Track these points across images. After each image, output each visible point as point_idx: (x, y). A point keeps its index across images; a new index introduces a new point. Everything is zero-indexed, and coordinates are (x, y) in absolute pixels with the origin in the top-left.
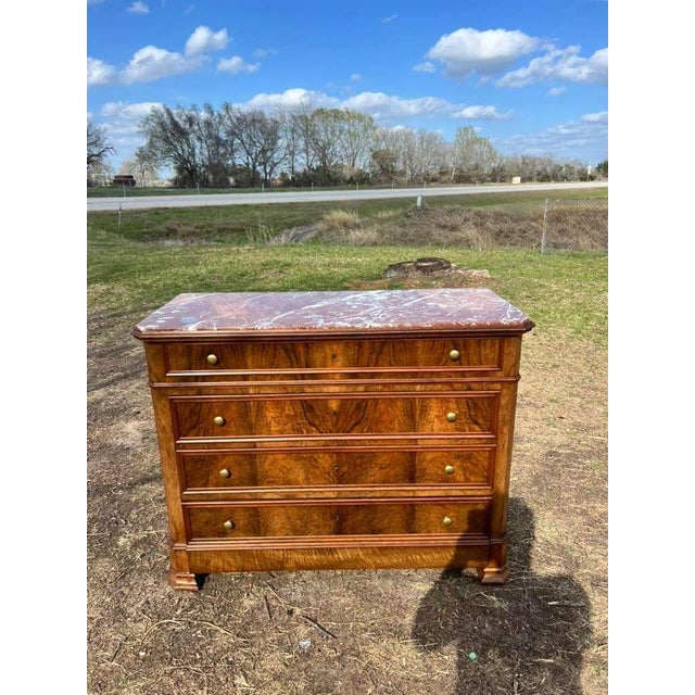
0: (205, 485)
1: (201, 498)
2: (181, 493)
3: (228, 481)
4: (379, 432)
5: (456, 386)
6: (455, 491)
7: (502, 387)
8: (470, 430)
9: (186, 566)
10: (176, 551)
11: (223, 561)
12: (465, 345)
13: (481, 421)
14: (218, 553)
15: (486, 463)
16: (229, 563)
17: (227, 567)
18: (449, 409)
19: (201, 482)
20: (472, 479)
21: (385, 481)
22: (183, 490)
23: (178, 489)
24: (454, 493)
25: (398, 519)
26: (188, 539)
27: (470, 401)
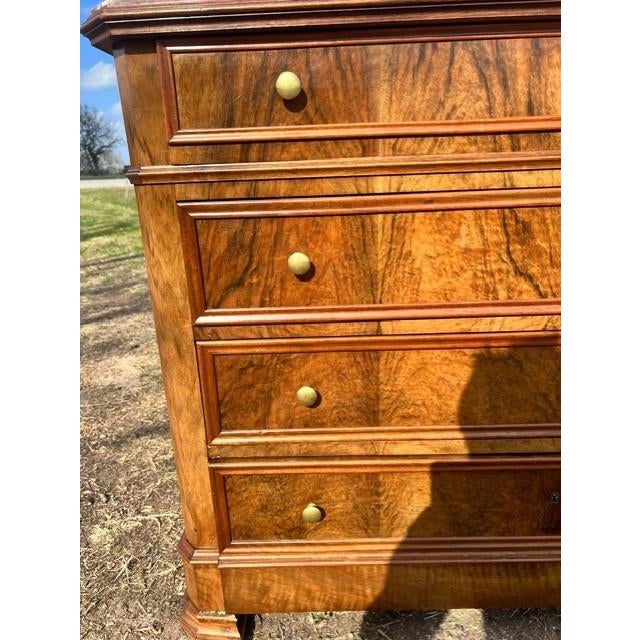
0: (262, 423)
1: (251, 453)
2: (207, 443)
3: (314, 415)
9: (218, 598)
10: (196, 567)
11: (298, 588)
14: (287, 572)
16: (309, 592)
17: (304, 601)
19: (253, 417)
22: (211, 434)
23: (202, 433)
26: (224, 541)
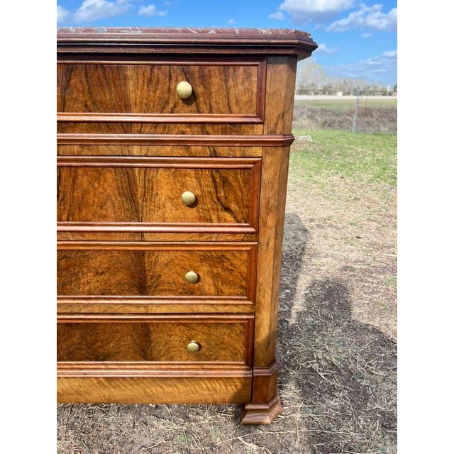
4: (85, 221)
5: (193, 149)
6: (202, 306)
7: (266, 153)
8: (219, 220)
12: (202, 76)
13: (233, 206)
15: (244, 269)
18: (184, 187)
20: (226, 290)
21: (105, 292)
24: (201, 309)
25: (127, 342)
27: (217, 175)
